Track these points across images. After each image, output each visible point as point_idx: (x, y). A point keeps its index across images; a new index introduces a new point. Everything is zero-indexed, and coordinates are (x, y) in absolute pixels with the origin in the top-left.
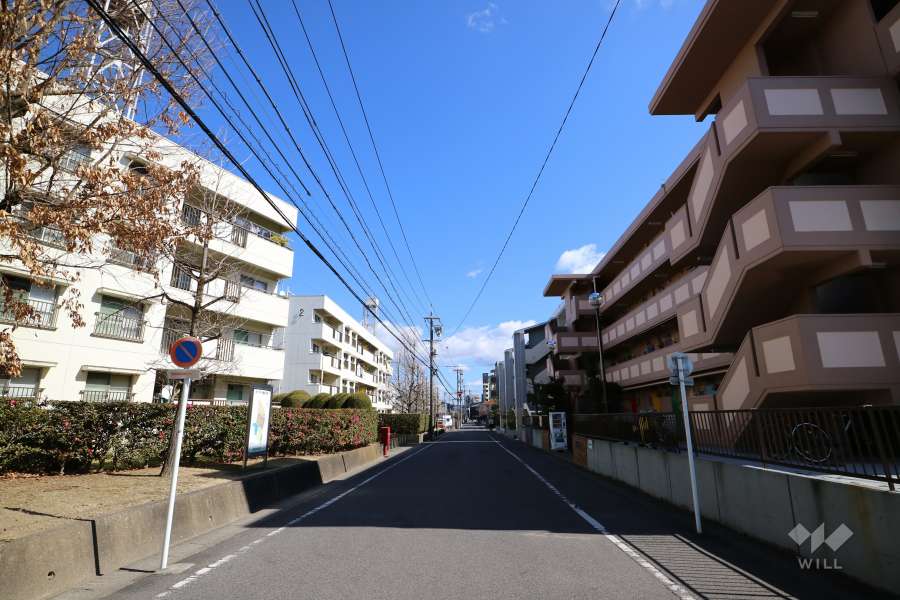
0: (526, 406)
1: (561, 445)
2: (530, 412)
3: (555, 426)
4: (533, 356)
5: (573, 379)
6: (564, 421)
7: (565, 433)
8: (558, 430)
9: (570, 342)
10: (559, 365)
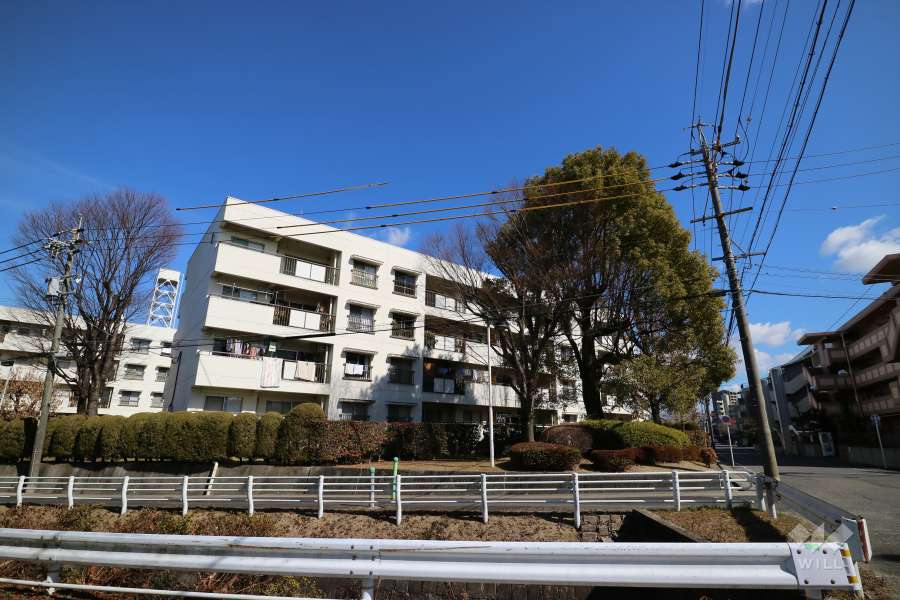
0: (791, 427)
1: (832, 453)
2: (797, 432)
3: (824, 441)
4: (791, 387)
5: (834, 409)
6: (830, 438)
7: (832, 445)
8: (827, 444)
9: (828, 382)
10: (818, 397)
